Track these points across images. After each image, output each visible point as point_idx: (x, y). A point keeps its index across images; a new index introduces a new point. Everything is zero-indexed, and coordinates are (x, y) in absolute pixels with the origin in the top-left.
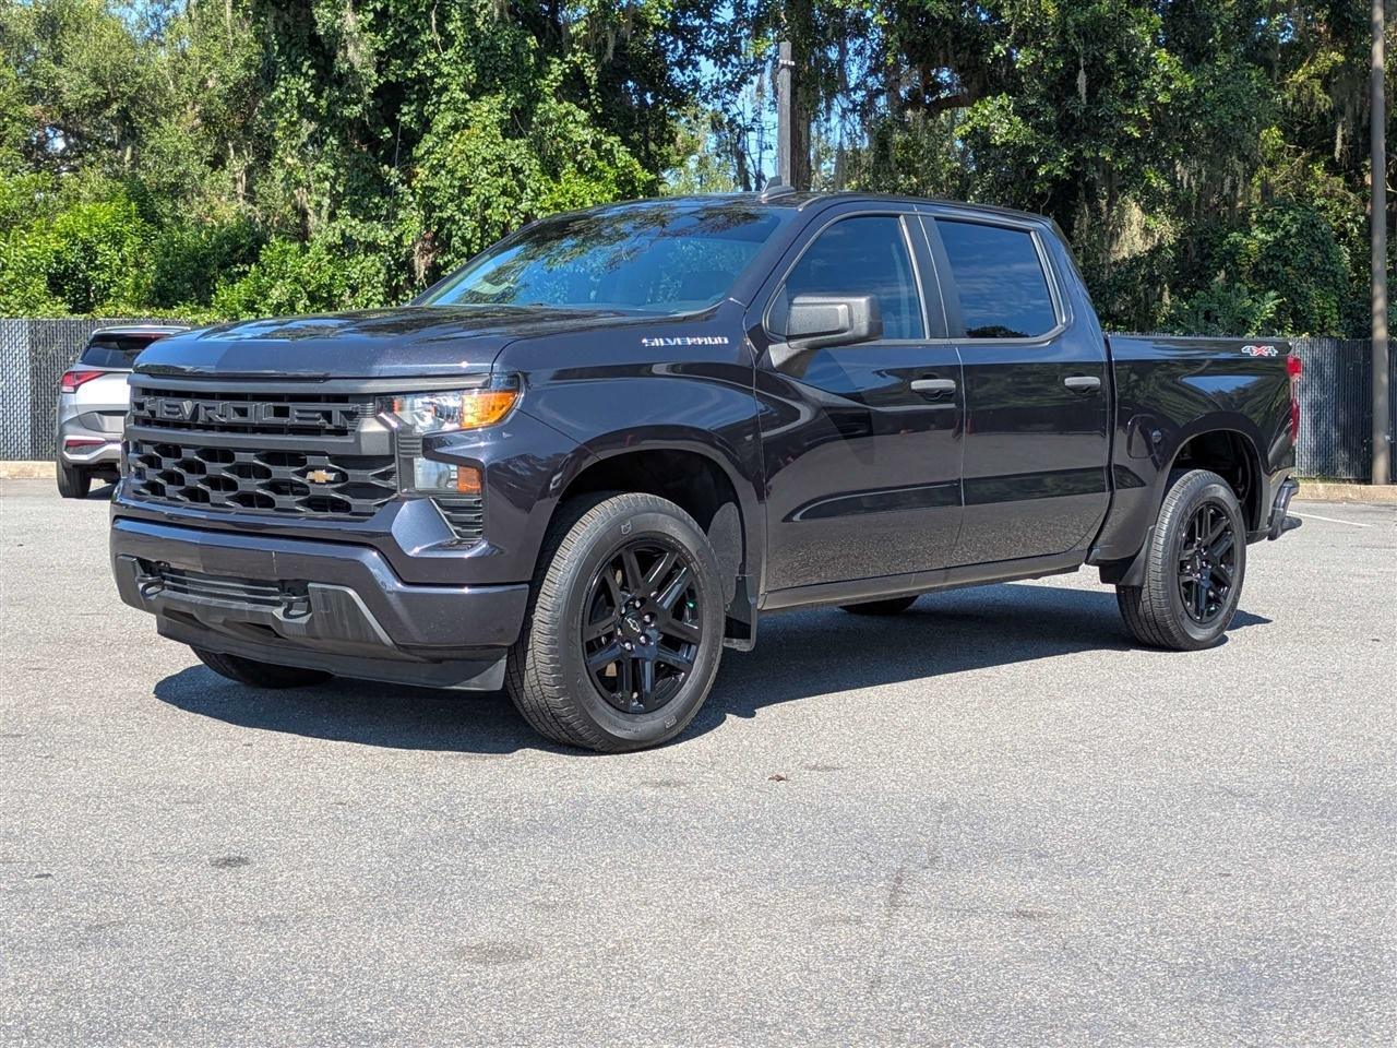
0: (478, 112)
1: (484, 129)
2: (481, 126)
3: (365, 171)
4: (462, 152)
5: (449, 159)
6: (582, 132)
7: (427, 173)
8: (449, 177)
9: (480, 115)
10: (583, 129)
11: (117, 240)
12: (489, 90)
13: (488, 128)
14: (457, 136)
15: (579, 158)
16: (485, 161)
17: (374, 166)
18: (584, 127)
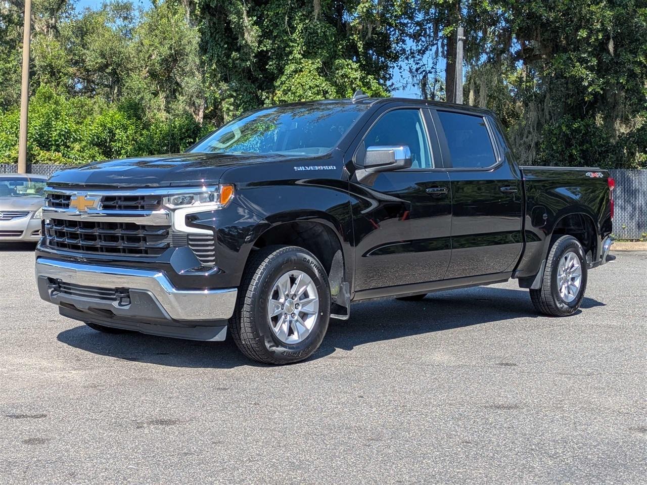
0: (307, 64)
1: (310, 72)
2: (308, 70)
3: (250, 93)
4: (299, 83)
5: (293, 87)
6: (355, 73)
7: (281, 93)
8: (293, 95)
9: (308, 65)
10: (356, 72)
11: (125, 129)
12: (311, 53)
13: (312, 72)
14: (297, 76)
15: (354, 86)
16: (310, 88)
17: (255, 91)
18: (356, 71)
